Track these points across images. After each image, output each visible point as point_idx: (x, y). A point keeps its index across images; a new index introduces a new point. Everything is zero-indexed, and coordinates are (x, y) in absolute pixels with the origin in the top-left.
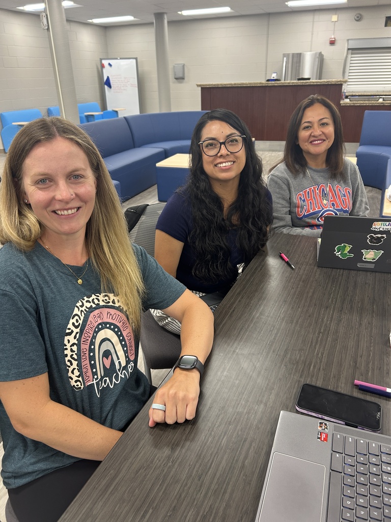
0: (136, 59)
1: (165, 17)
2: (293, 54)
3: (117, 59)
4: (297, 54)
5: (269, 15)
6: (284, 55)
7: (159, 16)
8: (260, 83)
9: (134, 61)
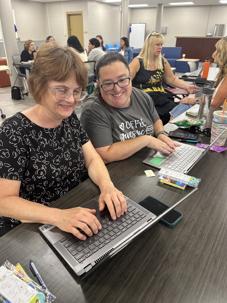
0: (146, 24)
1: (163, 5)
2: (220, 25)
3: (137, 23)
4: (222, 25)
5: (211, 6)
6: (216, 25)
7: (160, 5)
8: (203, 37)
9: (145, 24)
